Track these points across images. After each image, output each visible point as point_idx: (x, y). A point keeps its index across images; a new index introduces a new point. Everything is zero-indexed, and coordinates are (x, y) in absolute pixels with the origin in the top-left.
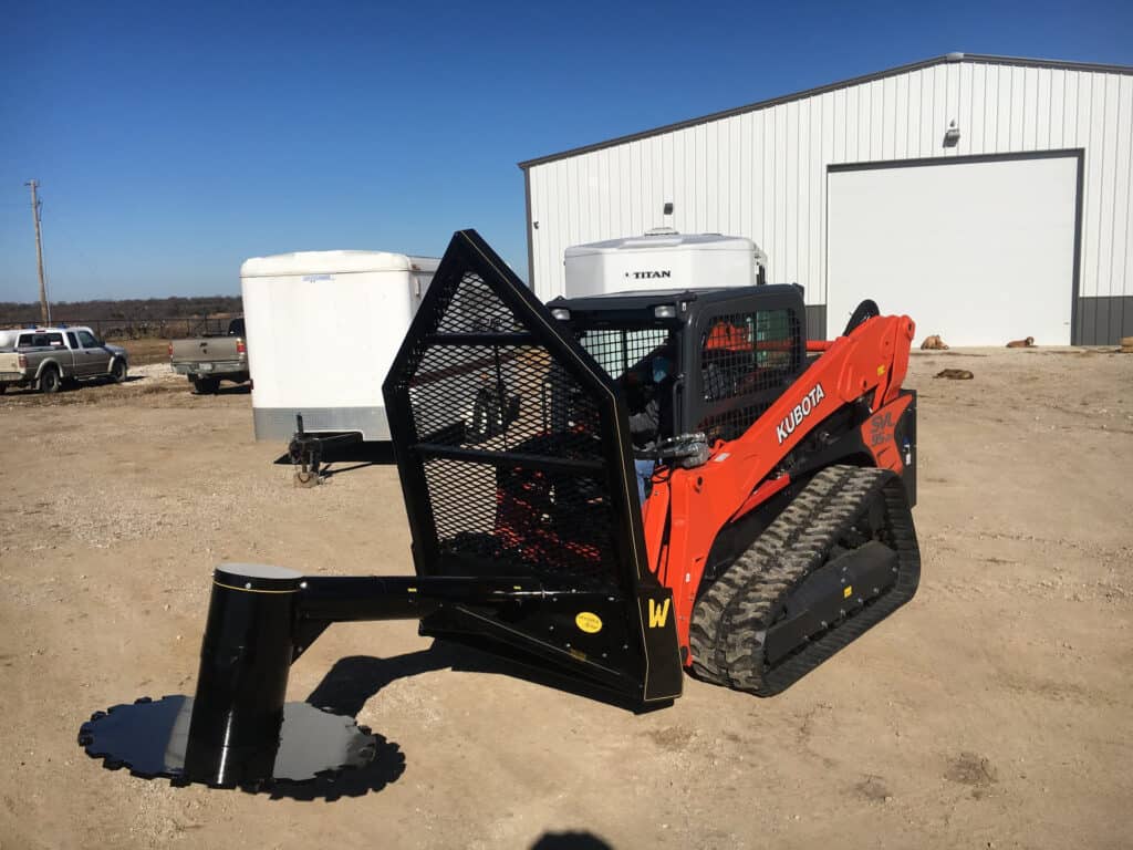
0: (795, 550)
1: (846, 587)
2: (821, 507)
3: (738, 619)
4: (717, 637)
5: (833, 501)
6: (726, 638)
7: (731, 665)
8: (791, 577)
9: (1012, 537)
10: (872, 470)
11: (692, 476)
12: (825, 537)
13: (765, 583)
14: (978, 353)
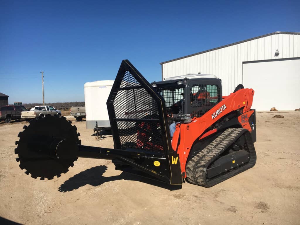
0: (217, 148)
1: (233, 160)
2: (225, 138)
3: (199, 165)
4: (193, 170)
5: (229, 136)
6: (195, 170)
7: (197, 178)
8: (215, 155)
9: (287, 153)
10: (241, 129)
11: (186, 125)
12: (226, 145)
13: (208, 156)
14: (286, 112)
